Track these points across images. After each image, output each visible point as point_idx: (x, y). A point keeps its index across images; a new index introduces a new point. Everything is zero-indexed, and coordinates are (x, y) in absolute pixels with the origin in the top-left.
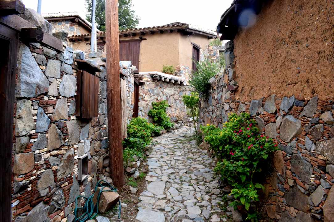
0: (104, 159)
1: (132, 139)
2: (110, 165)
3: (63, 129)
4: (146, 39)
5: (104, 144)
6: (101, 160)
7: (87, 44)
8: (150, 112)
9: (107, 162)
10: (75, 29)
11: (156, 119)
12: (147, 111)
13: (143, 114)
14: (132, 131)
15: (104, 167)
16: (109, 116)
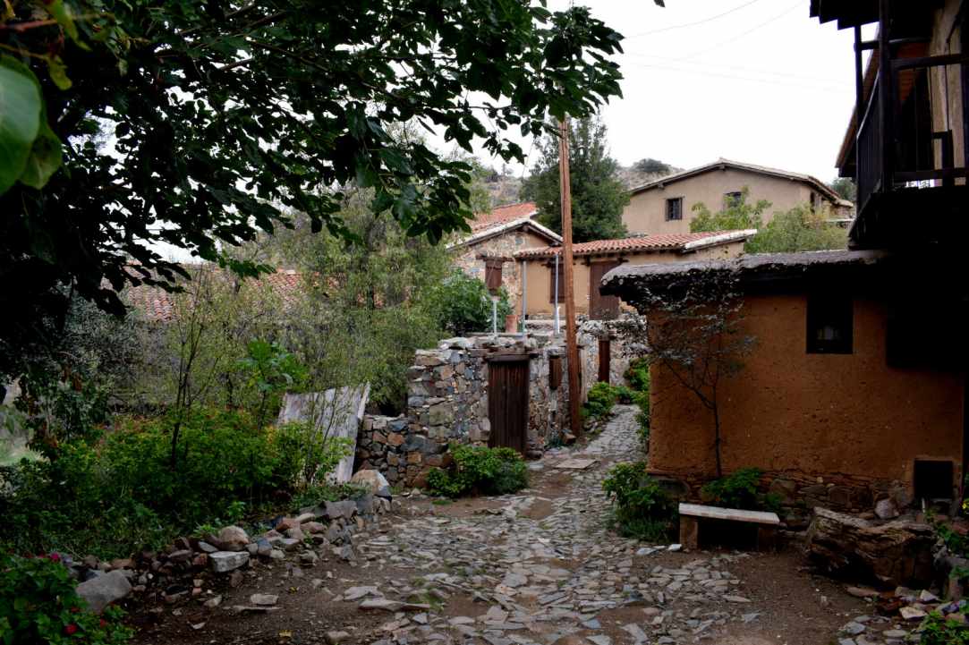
0: (567, 417)
1: (591, 403)
2: (570, 420)
3: (544, 393)
4: (627, 261)
5: (566, 405)
6: (564, 417)
7: (543, 265)
8: (626, 372)
9: (568, 419)
10: (524, 241)
11: (634, 381)
12: (622, 371)
13: (617, 375)
14: (593, 395)
15: (567, 423)
16: (569, 383)
